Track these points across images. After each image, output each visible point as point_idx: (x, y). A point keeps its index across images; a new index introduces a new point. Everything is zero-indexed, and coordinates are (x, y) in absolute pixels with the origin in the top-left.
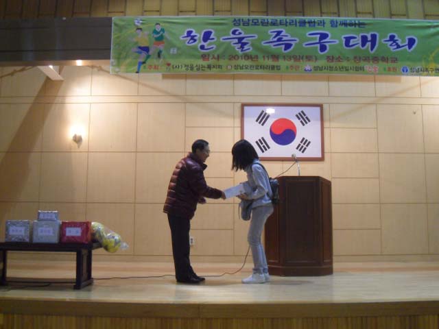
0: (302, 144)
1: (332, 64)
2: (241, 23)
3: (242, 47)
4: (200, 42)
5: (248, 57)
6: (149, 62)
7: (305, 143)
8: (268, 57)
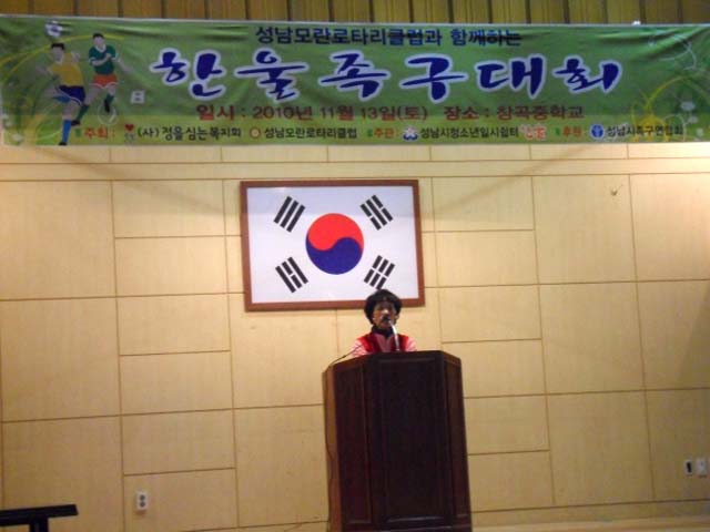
0: (376, 271)
1: (456, 124)
2: (275, 37)
3: (279, 90)
4: (192, 78)
8: (331, 110)
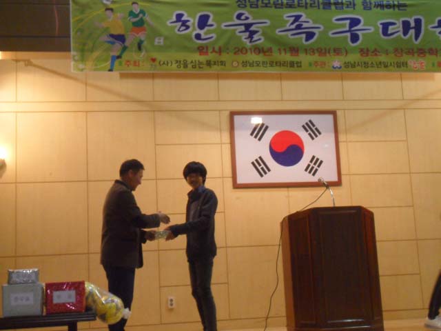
0: (312, 165)
1: (366, 59)
2: (248, 4)
3: (251, 37)
4: (194, 29)
5: (259, 50)
7: (316, 162)
8: (285, 50)
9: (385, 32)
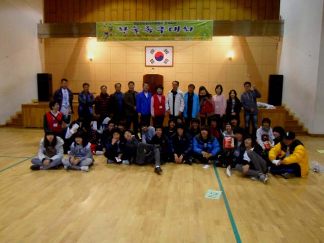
1: (164, 38)
2: (136, 24)
3: (136, 32)
4: (123, 31)
5: (139, 36)
6: (108, 38)
7: (167, 60)
9: (170, 31)
